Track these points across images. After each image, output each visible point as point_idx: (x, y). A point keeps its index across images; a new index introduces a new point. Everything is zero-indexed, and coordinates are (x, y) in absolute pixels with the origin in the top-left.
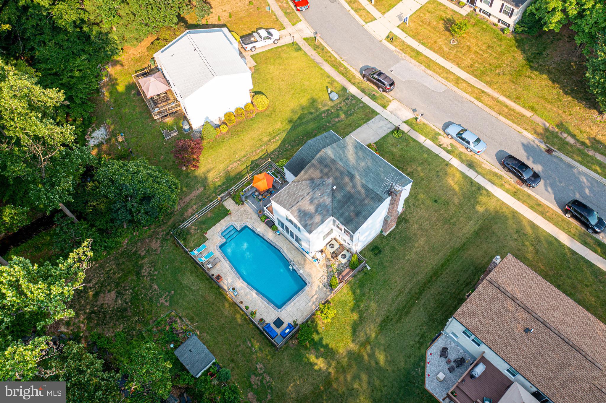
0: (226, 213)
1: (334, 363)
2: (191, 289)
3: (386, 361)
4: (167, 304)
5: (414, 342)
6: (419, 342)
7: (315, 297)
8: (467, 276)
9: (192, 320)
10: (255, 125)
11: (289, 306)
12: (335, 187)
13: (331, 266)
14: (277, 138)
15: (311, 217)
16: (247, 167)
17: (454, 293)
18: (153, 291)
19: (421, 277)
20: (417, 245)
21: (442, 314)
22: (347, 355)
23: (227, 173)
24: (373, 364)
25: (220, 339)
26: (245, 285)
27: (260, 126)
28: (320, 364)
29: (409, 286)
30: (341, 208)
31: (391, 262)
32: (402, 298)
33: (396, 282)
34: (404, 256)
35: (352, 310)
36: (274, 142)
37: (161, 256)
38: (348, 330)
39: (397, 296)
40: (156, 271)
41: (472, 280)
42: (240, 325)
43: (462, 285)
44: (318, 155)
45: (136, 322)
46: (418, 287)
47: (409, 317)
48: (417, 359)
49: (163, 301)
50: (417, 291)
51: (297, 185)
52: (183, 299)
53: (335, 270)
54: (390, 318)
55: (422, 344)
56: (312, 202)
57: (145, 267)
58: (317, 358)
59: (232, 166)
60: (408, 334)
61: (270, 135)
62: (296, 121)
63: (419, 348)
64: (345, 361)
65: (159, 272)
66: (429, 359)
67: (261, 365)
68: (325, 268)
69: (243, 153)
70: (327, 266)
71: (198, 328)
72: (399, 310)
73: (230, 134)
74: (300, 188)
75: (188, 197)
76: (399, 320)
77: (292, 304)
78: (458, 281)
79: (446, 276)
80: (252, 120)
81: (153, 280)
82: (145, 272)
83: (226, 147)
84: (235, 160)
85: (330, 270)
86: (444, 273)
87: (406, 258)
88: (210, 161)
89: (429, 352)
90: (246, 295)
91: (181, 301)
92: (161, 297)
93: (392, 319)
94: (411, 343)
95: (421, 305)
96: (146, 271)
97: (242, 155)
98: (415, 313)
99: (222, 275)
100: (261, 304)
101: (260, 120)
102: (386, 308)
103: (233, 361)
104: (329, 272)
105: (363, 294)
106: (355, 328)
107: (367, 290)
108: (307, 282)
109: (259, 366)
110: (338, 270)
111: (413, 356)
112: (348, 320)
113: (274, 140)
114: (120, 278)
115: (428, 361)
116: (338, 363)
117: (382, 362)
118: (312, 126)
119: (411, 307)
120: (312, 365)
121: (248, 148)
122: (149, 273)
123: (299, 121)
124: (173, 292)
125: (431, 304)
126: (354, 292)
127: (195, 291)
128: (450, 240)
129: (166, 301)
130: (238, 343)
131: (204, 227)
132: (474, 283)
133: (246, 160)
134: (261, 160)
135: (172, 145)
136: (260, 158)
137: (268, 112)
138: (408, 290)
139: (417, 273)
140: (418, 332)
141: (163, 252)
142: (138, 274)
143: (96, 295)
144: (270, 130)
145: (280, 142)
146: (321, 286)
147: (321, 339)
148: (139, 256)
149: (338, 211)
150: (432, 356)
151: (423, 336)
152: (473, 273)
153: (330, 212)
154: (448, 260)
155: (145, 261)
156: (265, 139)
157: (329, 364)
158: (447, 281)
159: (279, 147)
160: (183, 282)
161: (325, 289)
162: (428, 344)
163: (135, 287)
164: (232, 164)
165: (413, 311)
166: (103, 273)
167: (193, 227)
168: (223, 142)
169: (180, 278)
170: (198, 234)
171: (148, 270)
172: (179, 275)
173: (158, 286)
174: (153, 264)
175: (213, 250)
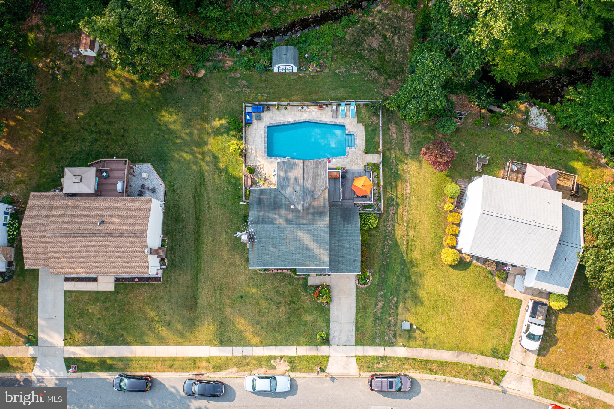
0: (368, 151)
1: (210, 130)
2: (333, 90)
3: (182, 157)
4: (337, 71)
5: (176, 183)
6: (173, 186)
7: (255, 154)
8: (176, 255)
9: (313, 77)
10: (433, 235)
11: (264, 133)
12: (292, 207)
13: (265, 181)
14: (405, 243)
15: (286, 172)
16: (397, 197)
17: (176, 236)
18: (354, 69)
19: (205, 229)
20: (226, 249)
21: (172, 214)
22: (207, 141)
23: (404, 180)
24: (187, 149)
25: (285, 84)
26: (302, 120)
27: (427, 239)
28: (217, 123)
29: (207, 216)
30: (275, 197)
31: (231, 221)
32: (205, 205)
33: (217, 210)
34: (227, 233)
35: (227, 167)
36: (403, 237)
37: (376, 90)
38: (218, 154)
39: (209, 202)
40: (367, 80)
41: (171, 254)
42: (280, 98)
43: (175, 246)
45: (343, 48)
46: (202, 221)
47: (191, 196)
48: (166, 175)
49: (341, 70)
50: (201, 218)
51: (321, 187)
52: (331, 82)
53: (259, 180)
54: (202, 186)
55: (170, 186)
56: (296, 181)
57: (377, 75)
58: (221, 124)
59: (409, 187)
60: (183, 185)
61: (412, 239)
62: (409, 273)
63: (170, 182)
64: (205, 137)
65: (365, 81)
66: (160, 181)
67: (247, 92)
68: (267, 176)
69: (413, 205)
70: (267, 179)
71: (304, 77)
72: (201, 195)
73: (441, 209)
74: (315, 186)
75: (408, 138)
76: (196, 190)
77: (263, 136)
78: (180, 246)
79: (191, 244)
80: (441, 238)
81: (362, 74)
82: (374, 74)
83: (430, 196)
84: (412, 194)
85: (263, 179)
86: (193, 246)
87: (224, 233)
88: (427, 174)
89: (163, 185)
90: (295, 115)
91: (331, 80)
92: (346, 71)
93: (200, 186)
94: (177, 181)
95: (191, 210)
97: (412, 203)
98: (189, 202)
99: (321, 112)
100: (281, 119)
101: (434, 244)
102: (210, 189)
103: (265, 81)
104: (262, 176)
105: (229, 183)
106: (216, 158)
107: (229, 188)
108: (269, 157)
109: (248, 91)
110: (258, 183)
111: (170, 174)
112: (224, 160)
113: (405, 239)
114: (384, 57)
115: (160, 180)
116: (208, 134)
117: (185, 155)
118: (391, 279)
119: (195, 204)
120: (220, 118)
121: (415, 212)
122: (370, 75)
123: (407, 274)
124: (342, 79)
125: (184, 215)
126: (235, 178)
127: (329, 91)
128: (208, 275)
129: (340, 72)
130: (272, 90)
131: (370, 128)
132: (169, 253)
133: (404, 203)
134: (394, 212)
135: (469, 159)
136: (397, 213)
137: (437, 257)
138: (206, 212)
139: (209, 229)
140: (179, 191)
141: (378, 92)
142: (376, 69)
143: (385, 37)
144: (418, 243)
145: (399, 241)
146: (258, 163)
147: (228, 135)
148: (389, 77)
149: (274, 194)
150: (159, 184)
151: (174, 191)
152: (174, 261)
153: (280, 189)
154: (198, 258)
155: (382, 79)
156: (412, 233)
157: (212, 127)
158: (187, 240)
159: (394, 236)
160: (343, 89)
161: (254, 164)
162: (167, 189)
163: (368, 61)
164: (410, 189)
165: (192, 201)
166: (398, 49)
167: (377, 122)
168: (437, 198)
169: (347, 89)
170: (367, 120)
171: (373, 76)
172: (350, 90)
173: (355, 74)
174: (375, 81)
175: (346, 119)
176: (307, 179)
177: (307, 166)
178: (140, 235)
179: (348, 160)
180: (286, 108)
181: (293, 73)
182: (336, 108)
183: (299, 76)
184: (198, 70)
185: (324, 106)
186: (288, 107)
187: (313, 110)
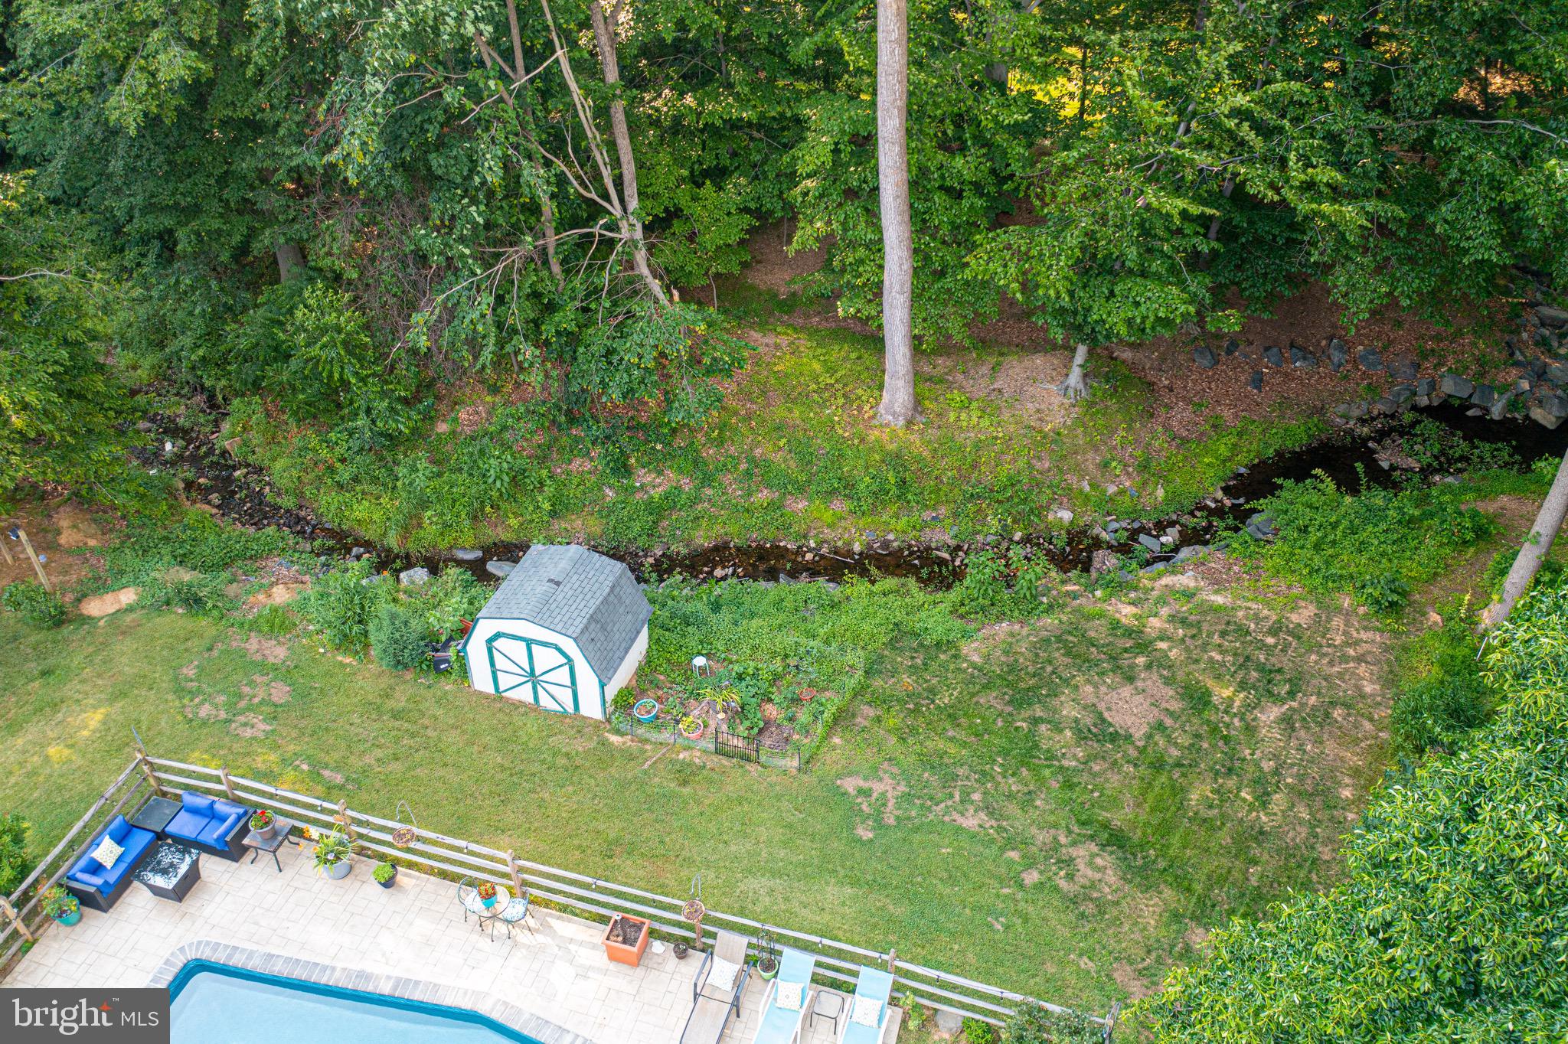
2: (775, 874)
4: (850, 785)
9: (686, 774)
18: (966, 801)
37: (1086, 963)
40: (1040, 886)
45: (932, 691)
49: (878, 788)
52: (790, 826)
57: (1111, 877)
65: (1021, 886)
67: (248, 733)
71: (630, 756)
81: (1010, 843)
91: (796, 818)
92: (907, 797)
96: (1090, 864)
99: (620, 979)
103: (398, 714)
109: (258, 730)
114: (1178, 792)
122: (1067, 863)
124: (866, 835)
127: (749, 872)
129: (866, 793)
130: (396, 767)
142: (1116, 840)
143: (1198, 700)
155: (1150, 908)
160: (849, 891)
163: (1068, 785)
166: (1276, 772)
169: (877, 900)
171: (1085, 872)
172: (899, 911)
173: (959, 830)
174: (1089, 908)
180: (389, 879)
181: (575, 721)
182: (741, 978)
183: (604, 743)
185: (658, 947)
187: (572, 947)
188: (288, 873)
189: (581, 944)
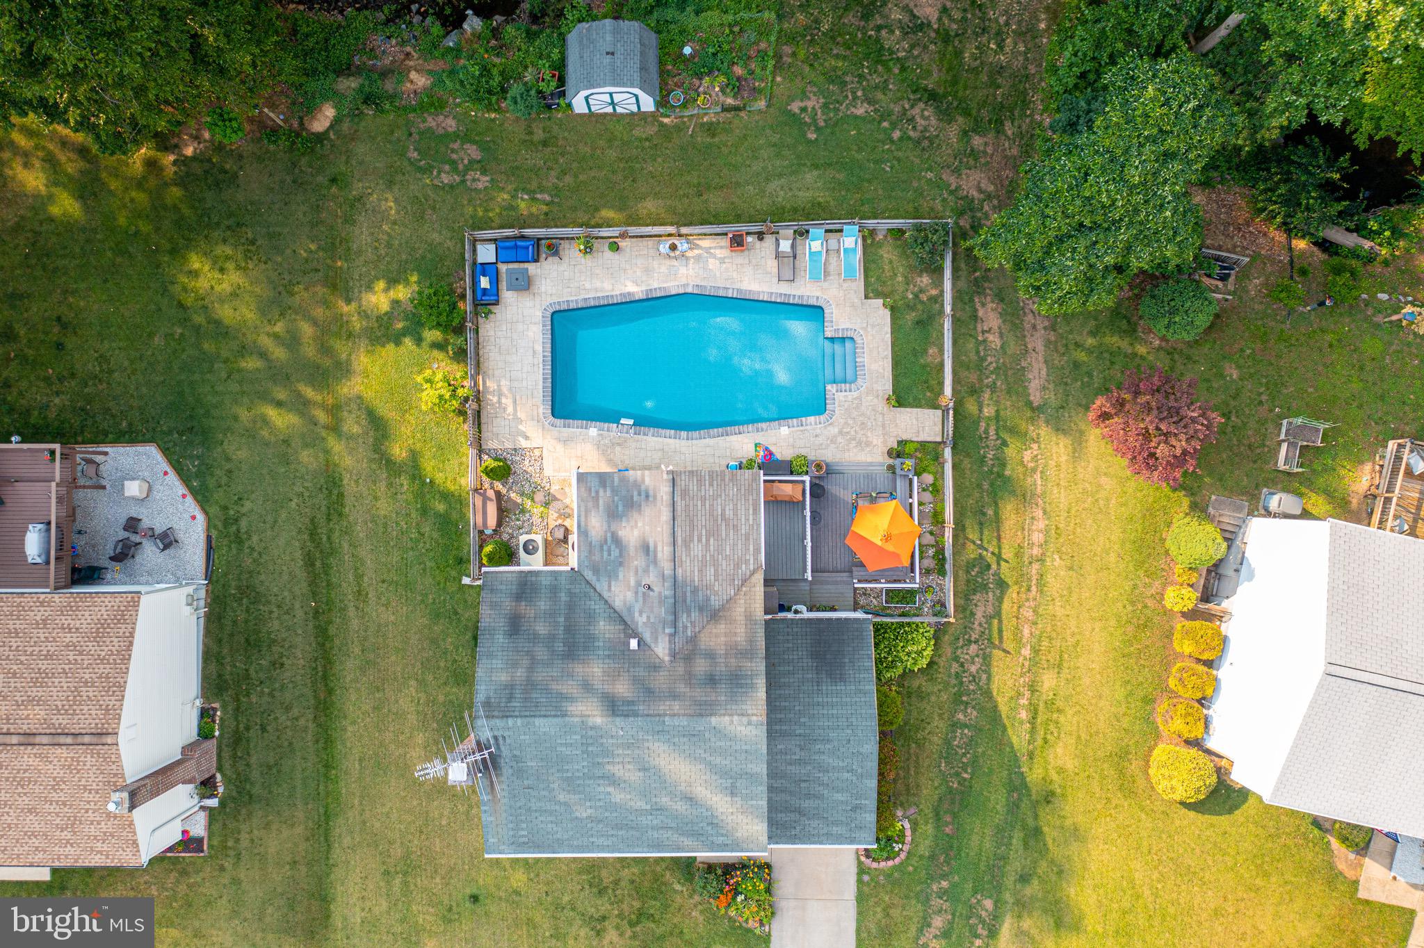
0: (901, 398)
1: (357, 324)
2: (780, 176)
3: (265, 421)
4: (795, 107)
5: (244, 510)
6: (236, 520)
7: (510, 410)
8: (253, 760)
9: (711, 129)
10: (1120, 693)
11: (540, 338)
12: (634, 644)
13: (547, 504)
14: (1024, 715)
15: (613, 515)
16: (999, 558)
17: (248, 695)
18: (855, 98)
19: (348, 668)
20: (420, 738)
21: (235, 622)
22: (348, 362)
23: (1025, 498)
24: (281, 395)
25: (612, 154)
26: (673, 287)
27: (1102, 703)
28: (380, 299)
29: (355, 624)
30: (571, 607)
31: (434, 641)
32: (347, 586)
33: (386, 606)
34: (422, 683)
35: (414, 455)
36: (1019, 695)
37: (930, 175)
38: (385, 410)
39: (359, 577)
40: (901, 139)
41: (234, 757)
42: (597, 209)
43: (248, 729)
44: (762, 694)
45: (817, 21)
46: (337, 642)
47: (298, 554)
48: (211, 483)
49: (810, 104)
50: (332, 630)
51: (737, 566)
52: (775, 145)
53: (528, 503)
54: (335, 518)
55: (226, 523)
56: (646, 549)
57: (933, 121)
58: (395, 303)
59: (1041, 524)
60: (269, 518)
61: (1050, 704)
62: (1036, 817)
63: (225, 508)
64: (341, 348)
65: (892, 142)
66: (191, 506)
67: (480, 186)
68: (554, 489)
69: (1054, 585)
70: (555, 499)
71: (679, 128)
72: (333, 552)
73: (1150, 603)
74: (716, 564)
75: (1040, 347)
76: (313, 534)
77: (539, 348)
78: (263, 729)
79: (302, 722)
80: (1149, 701)
81: (883, 118)
82: (926, 116)
83: (1113, 558)
84: (1052, 547)
85: (539, 497)
86: (311, 725)
87: (413, 682)
88: (1103, 480)
89: (201, 517)
90: (647, 271)
91: (775, 138)
92: (825, 106)
93: (329, 520)
94: (248, 505)
95: (297, 605)
96: (923, 117)
97: (1049, 578)
98: (292, 575)
99: (739, 258)
100: (598, 284)
101: (1125, 722)
102: (360, 531)
103: (545, 143)
104: (536, 488)
105: (424, 511)
106: (378, 426)
107: (426, 529)
108: (558, 422)
109: (484, 181)
110: (523, 511)
111: (224, 480)
112: (406, 431)
113: (1024, 702)
114: (959, 53)
115: (189, 499)
116: (350, 335)
117: (271, 412)
118: (975, 839)
119: (313, 583)
120: (392, 282)
121: (1060, 612)
122: (911, 120)
123: (1030, 822)
124: (812, 136)
125: (276, 623)
126: (446, 496)
127: (767, 180)
128: (364, 823)
129: (804, 109)
130: (568, 179)
131: (911, 316)
132: (226, 755)
133: (1022, 577)
134: (990, 610)
135: (1252, 424)
136: (998, 614)
137: (1134, 767)
138: (352, 612)
139: (363, 670)
140: (255, 538)
141: (939, 184)
142: (932, 97)
144: (1068, 720)
145: (1003, 709)
146: (524, 443)
147: (419, 341)
148: (977, 128)
149: (571, 594)
150: (187, 516)
151: (238, 540)
152: (247, 780)
153: (589, 575)
154: (327, 766)
155: (953, 132)
156: (1048, 681)
157: (363, 314)
158: (288, 709)
159: (988, 694)
160: (815, 173)
161: (509, 445)
162: (214, 534)
163: (903, 69)
164: (1046, 531)
165: (301, 574)
166: (1007, 24)
167: (934, 292)
168: (1139, 564)
169: (830, 173)
170: (901, 288)
171: (921, 122)
172: (841, 176)
173: (856, 117)
174: (926, 143)
175: (825, 285)
176: (687, 544)
177: (685, 493)
178: (94, 740)
179: (834, 430)
180: (615, 247)
181: (639, 117)
182: (793, 246)
183: (662, 125)
184: (311, 109)
185: (750, 239)
186: (623, 244)
187: (712, 251)
188: (566, 259)
189: (715, 248)
